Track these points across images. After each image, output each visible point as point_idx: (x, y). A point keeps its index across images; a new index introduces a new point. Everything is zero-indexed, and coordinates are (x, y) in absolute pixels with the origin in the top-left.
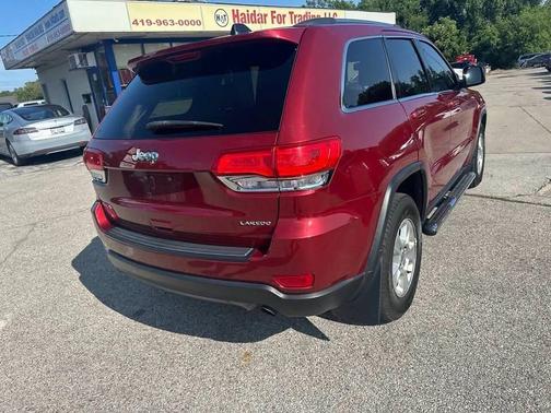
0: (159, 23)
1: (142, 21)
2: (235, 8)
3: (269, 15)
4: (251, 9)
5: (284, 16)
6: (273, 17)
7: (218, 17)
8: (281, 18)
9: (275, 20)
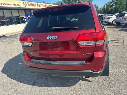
0: (8, 4)
1: (3, 4)
2: (28, 2)
3: (37, 4)
4: (32, 3)
5: (40, 5)
6: (38, 5)
7: (24, 4)
8: (40, 6)
9: (38, 6)
